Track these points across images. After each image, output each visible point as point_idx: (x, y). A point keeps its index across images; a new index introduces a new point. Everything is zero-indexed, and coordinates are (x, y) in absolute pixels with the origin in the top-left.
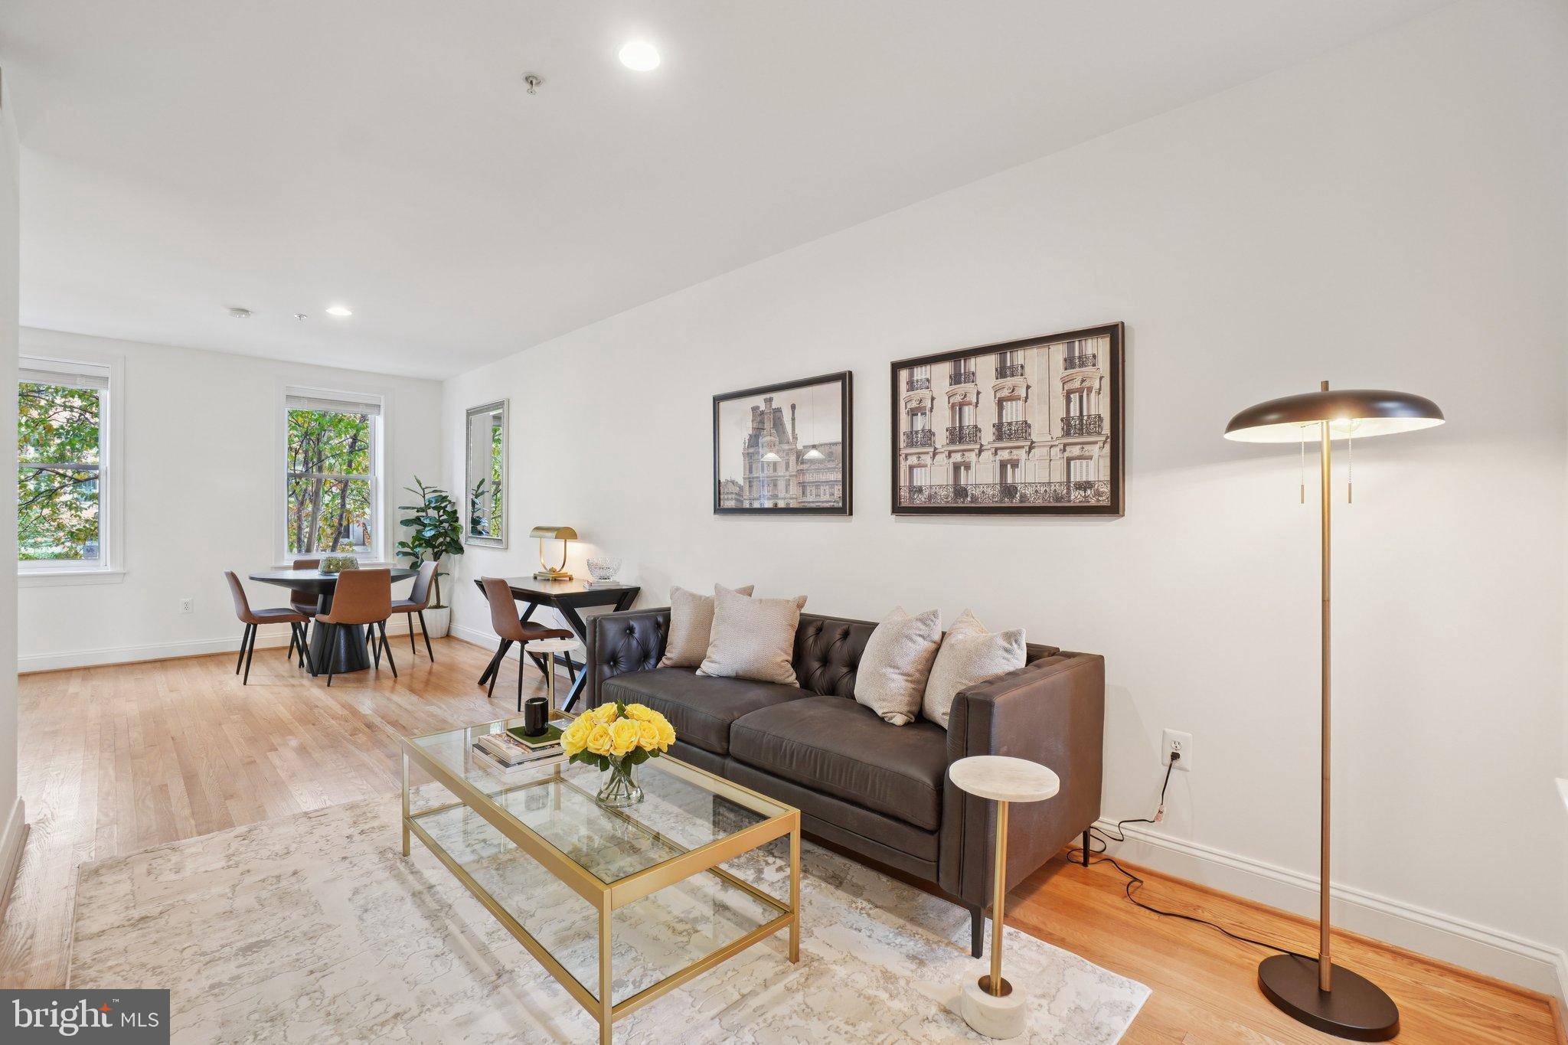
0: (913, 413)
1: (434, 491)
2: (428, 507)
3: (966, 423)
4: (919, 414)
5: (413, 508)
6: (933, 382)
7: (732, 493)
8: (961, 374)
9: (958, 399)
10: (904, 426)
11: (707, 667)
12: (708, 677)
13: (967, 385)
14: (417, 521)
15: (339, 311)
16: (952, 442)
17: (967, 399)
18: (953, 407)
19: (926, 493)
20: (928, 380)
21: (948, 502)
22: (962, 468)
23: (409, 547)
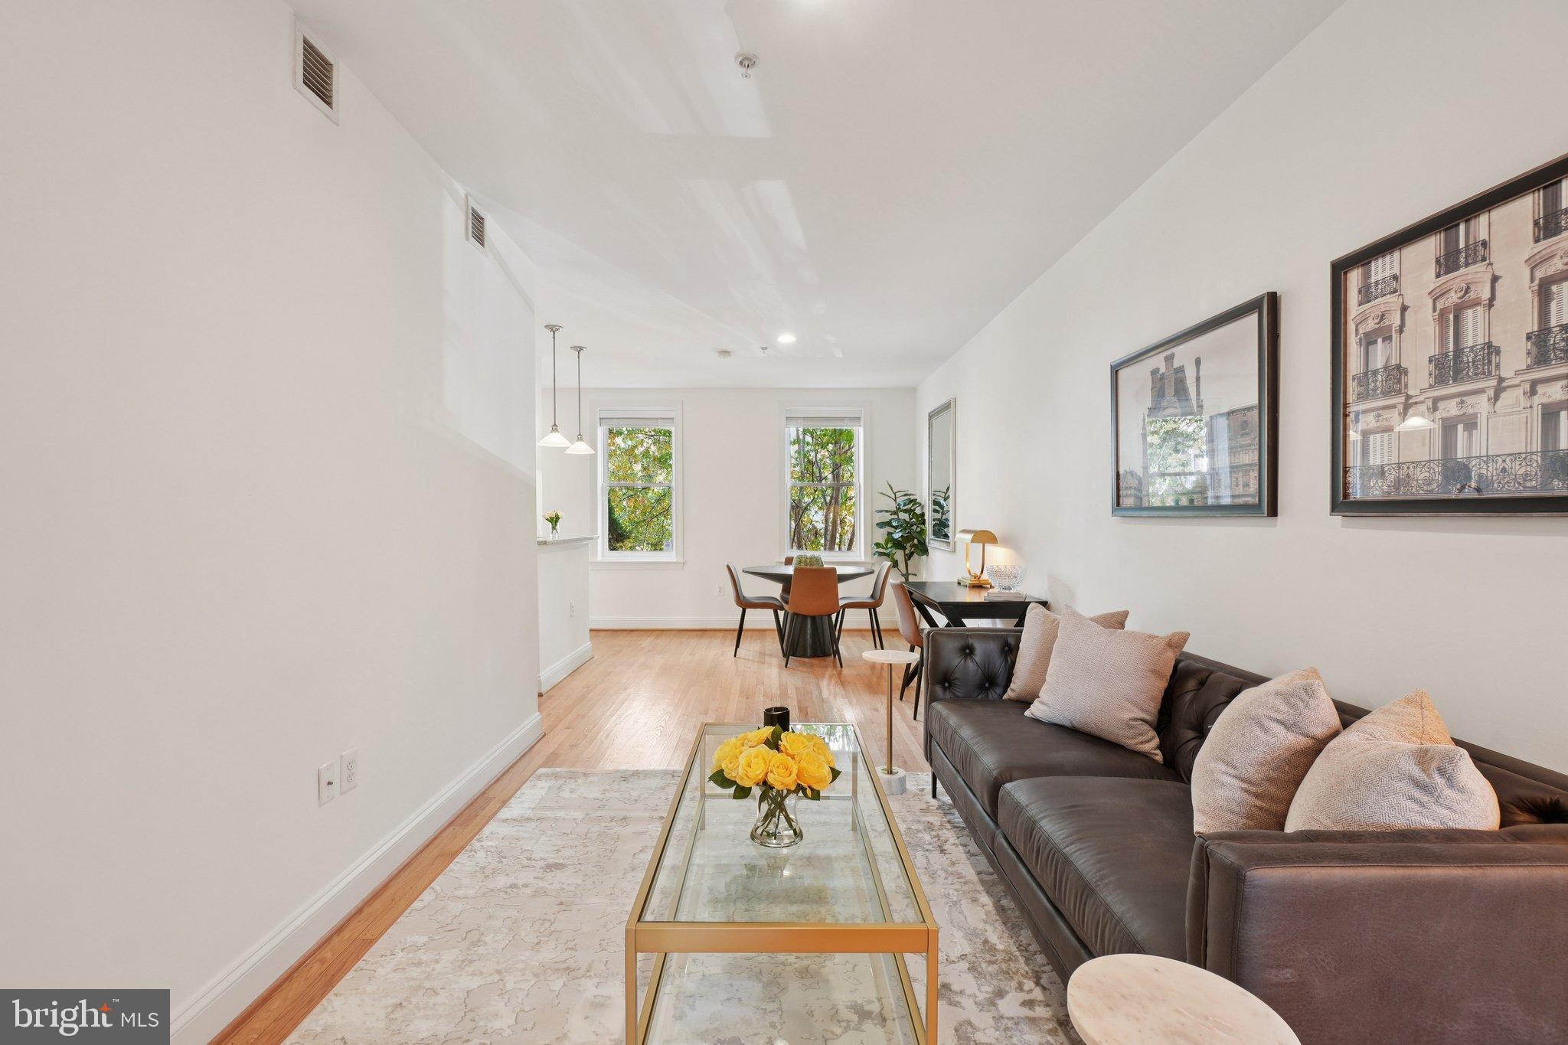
0: (1369, 341)
1: (905, 495)
2: (898, 509)
3: (1469, 340)
4: (1380, 340)
5: (887, 511)
6: (1404, 280)
7: (1131, 487)
8: (1458, 252)
9: (1453, 298)
10: (1354, 364)
11: (1036, 710)
12: (1037, 721)
13: (1471, 268)
14: (889, 524)
15: (786, 339)
16: (1440, 380)
17: (1472, 295)
18: (1442, 318)
19: (1391, 477)
20: (1395, 278)
21: (1431, 491)
22: (1460, 427)
23: (883, 548)
